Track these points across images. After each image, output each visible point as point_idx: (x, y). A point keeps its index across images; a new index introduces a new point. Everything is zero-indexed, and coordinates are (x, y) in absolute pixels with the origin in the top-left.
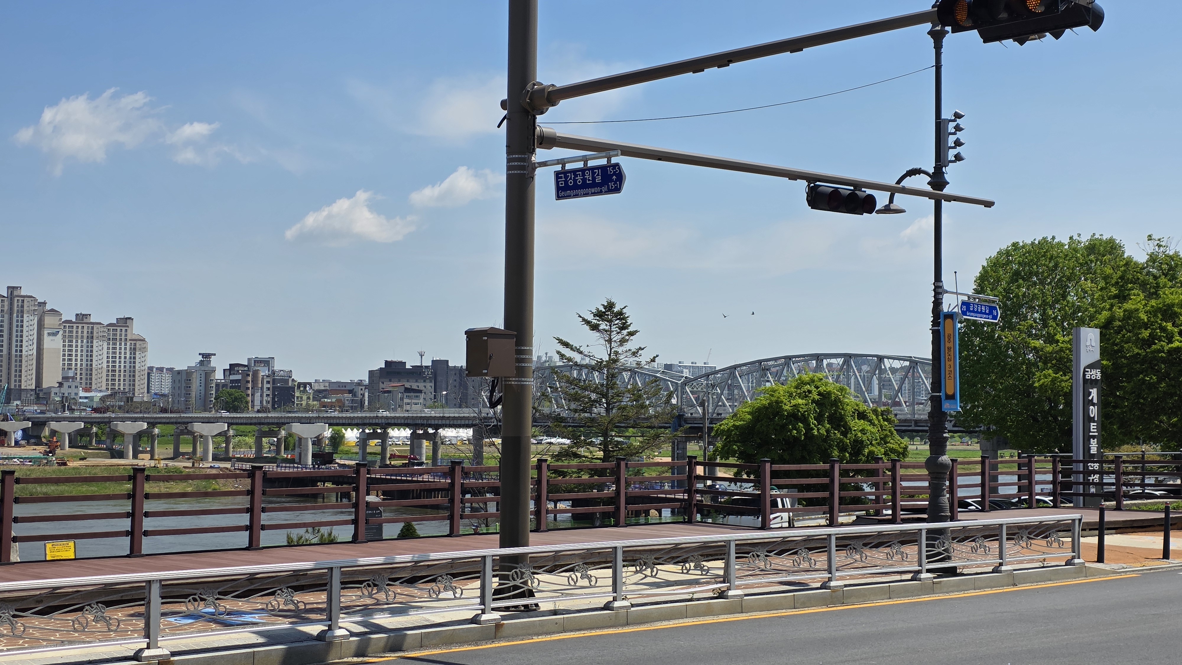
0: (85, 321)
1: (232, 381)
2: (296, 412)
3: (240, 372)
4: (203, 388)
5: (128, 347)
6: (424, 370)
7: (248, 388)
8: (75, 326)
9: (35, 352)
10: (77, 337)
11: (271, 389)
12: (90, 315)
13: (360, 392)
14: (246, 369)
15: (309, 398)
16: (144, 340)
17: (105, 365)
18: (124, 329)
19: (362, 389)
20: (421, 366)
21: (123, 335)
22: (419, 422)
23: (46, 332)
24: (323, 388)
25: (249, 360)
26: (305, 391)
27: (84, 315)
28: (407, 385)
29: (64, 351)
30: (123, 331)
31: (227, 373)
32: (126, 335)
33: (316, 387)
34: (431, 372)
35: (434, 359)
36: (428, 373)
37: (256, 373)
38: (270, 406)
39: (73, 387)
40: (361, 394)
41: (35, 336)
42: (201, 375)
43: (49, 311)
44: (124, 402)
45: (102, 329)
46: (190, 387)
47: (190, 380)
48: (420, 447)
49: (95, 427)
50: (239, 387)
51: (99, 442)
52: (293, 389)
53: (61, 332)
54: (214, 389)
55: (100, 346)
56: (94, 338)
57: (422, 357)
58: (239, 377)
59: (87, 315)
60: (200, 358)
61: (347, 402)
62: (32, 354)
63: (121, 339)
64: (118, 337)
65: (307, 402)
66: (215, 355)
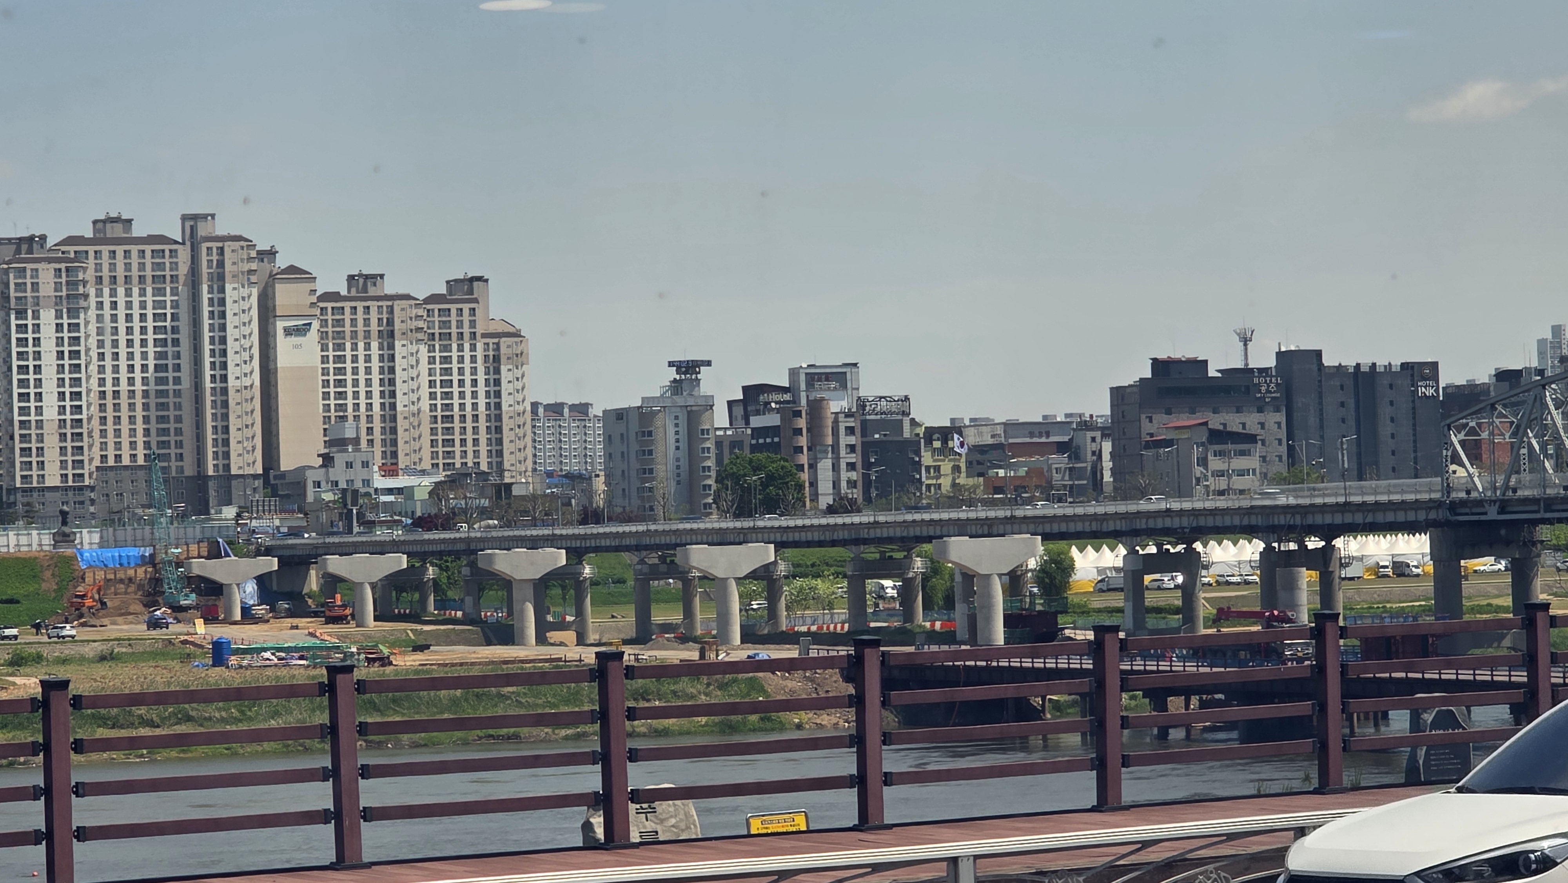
0: (372, 291)
1: (758, 432)
2: (928, 507)
3: (773, 405)
4: (683, 454)
5: (480, 353)
6: (1256, 380)
7: (800, 450)
8: (347, 305)
9: (256, 377)
10: (354, 334)
11: (859, 449)
12: (382, 276)
13: (1091, 447)
14: (787, 397)
15: (956, 469)
16: (517, 334)
17: (425, 404)
18: (466, 307)
19: (1093, 439)
20: (1247, 371)
21: (466, 324)
22: (1282, 522)
23: (280, 325)
24: (990, 441)
25: (794, 373)
26: (946, 451)
27: (367, 277)
28: (1215, 422)
29: (325, 372)
30: (466, 312)
31: (739, 411)
32: (473, 324)
33: (973, 438)
34: (1277, 385)
35: (1283, 349)
36: (1269, 388)
37: (816, 408)
38: (857, 494)
39: (358, 465)
40: (1094, 453)
41: (256, 338)
42: (676, 418)
43: (284, 271)
44: (491, 499)
45: (414, 312)
46: (650, 452)
47: (650, 434)
48: (1292, 586)
49: (432, 564)
50: (775, 448)
51: (443, 604)
52: (913, 445)
53: (316, 325)
54: (712, 454)
55: (412, 354)
56: (397, 334)
57: (1245, 345)
58: (772, 420)
59: (374, 277)
60: (672, 374)
61: (1056, 476)
62: (252, 386)
63: (461, 335)
64: (454, 330)
65: (954, 479)
66: (708, 363)
